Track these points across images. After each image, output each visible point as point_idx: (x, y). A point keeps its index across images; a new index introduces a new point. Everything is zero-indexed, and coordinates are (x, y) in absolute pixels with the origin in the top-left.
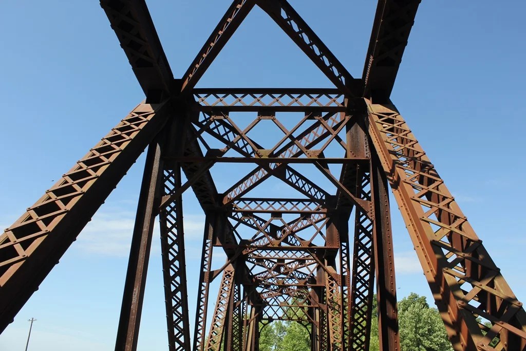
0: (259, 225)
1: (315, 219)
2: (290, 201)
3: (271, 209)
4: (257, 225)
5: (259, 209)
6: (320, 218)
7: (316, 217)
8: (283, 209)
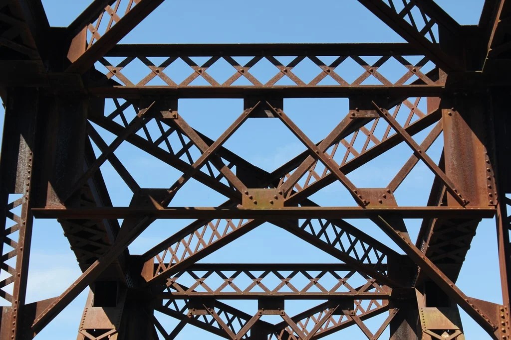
0: (226, 322)
1: (362, 310)
2: (303, 268)
3: (257, 290)
4: (220, 323)
5: (228, 289)
6: (374, 307)
7: (365, 305)
8: (285, 290)
